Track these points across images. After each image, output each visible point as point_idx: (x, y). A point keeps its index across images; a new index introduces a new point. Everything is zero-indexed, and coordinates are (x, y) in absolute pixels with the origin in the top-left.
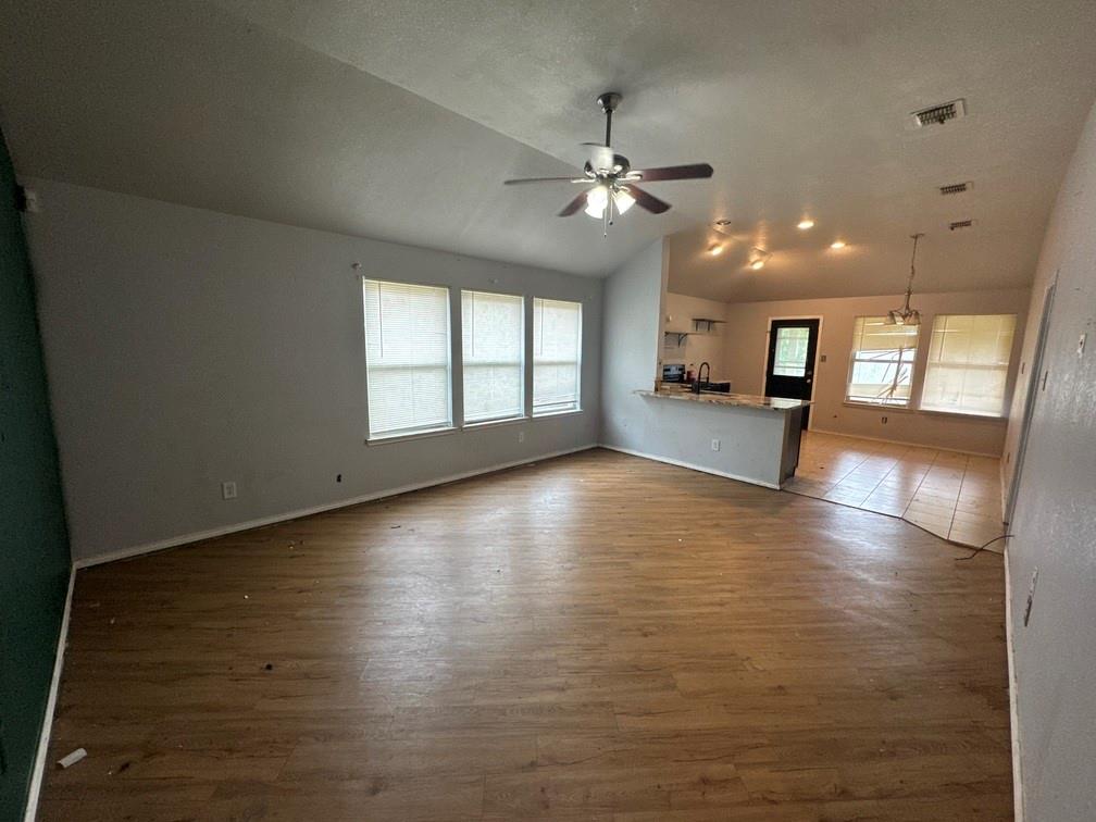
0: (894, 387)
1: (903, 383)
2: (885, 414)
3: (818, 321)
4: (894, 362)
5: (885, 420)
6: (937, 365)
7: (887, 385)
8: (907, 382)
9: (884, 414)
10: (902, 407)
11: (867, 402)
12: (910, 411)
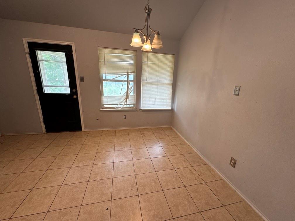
0: (127, 97)
1: (131, 95)
3: (71, 46)
4: (125, 81)
5: (125, 117)
6: (146, 83)
7: (123, 96)
9: (124, 113)
10: (132, 108)
11: (115, 107)
12: (137, 110)
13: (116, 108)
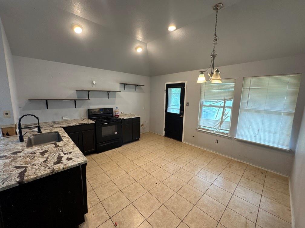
0: (221, 123)
1: (226, 120)
2: (217, 138)
3: (184, 83)
4: (221, 107)
5: (217, 141)
6: (246, 110)
7: (218, 121)
8: (229, 120)
10: (226, 135)
11: (208, 130)
12: (231, 138)
13: (210, 131)
